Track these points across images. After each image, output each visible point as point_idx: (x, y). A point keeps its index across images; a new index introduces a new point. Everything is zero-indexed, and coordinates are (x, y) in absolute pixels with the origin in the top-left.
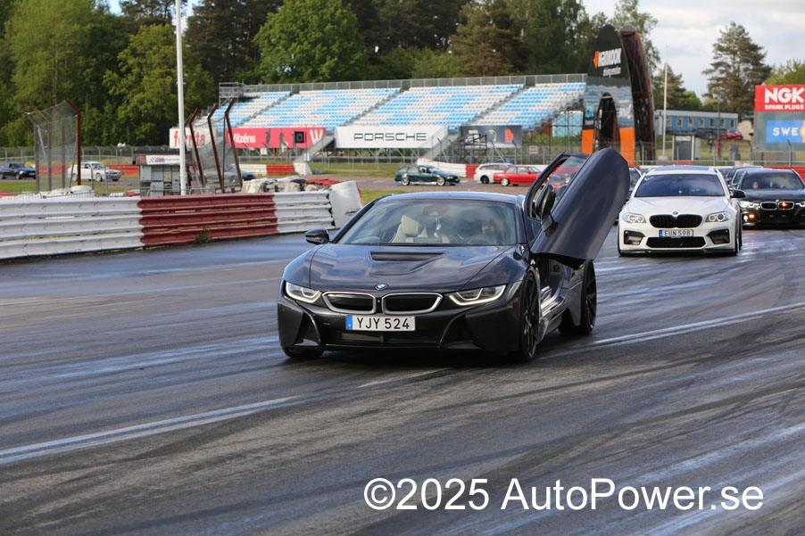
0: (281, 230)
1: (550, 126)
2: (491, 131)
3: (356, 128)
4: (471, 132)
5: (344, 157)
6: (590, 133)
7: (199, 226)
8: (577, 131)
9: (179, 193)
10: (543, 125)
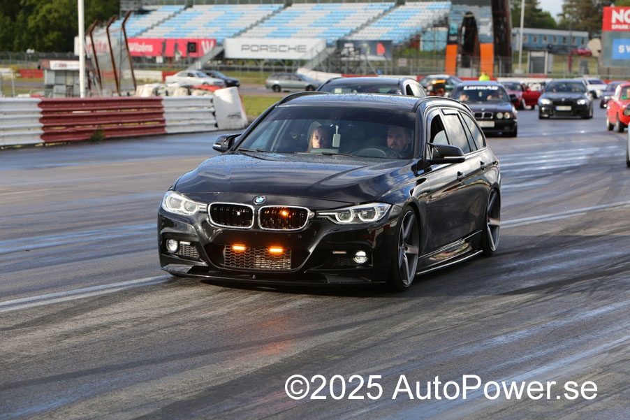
0: (168, 131)
1: (418, 41)
2: (365, 45)
3: (243, 40)
4: (346, 45)
5: (232, 66)
6: (453, 48)
7: (94, 125)
8: (442, 45)
9: (80, 96)
10: (411, 40)
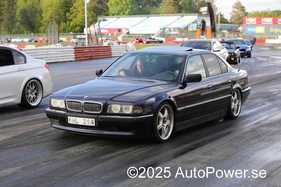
0: (113, 56)
1: (188, 28)
2: (172, 29)
3: (135, 28)
4: (166, 29)
5: (132, 36)
6: (199, 30)
7: (90, 54)
8: (195, 29)
9: (86, 46)
10: (186, 27)
